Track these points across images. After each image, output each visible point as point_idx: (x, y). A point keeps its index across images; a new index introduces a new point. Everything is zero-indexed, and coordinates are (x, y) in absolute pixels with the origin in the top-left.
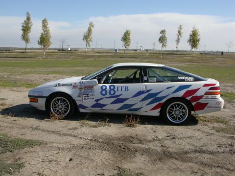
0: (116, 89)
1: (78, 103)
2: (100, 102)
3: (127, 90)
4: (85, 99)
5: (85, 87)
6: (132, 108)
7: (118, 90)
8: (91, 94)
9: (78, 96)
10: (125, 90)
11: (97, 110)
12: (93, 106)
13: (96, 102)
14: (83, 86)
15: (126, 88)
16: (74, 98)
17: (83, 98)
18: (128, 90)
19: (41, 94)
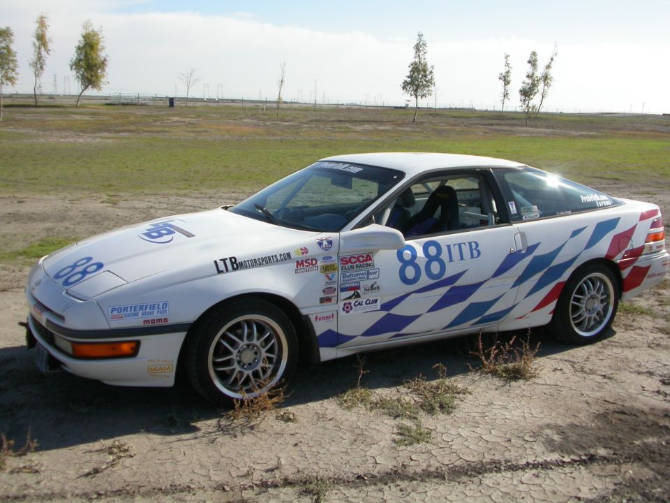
0: (444, 256)
1: (320, 328)
2: (396, 311)
3: (475, 253)
4: (347, 308)
5: (345, 261)
6: (487, 313)
7: (451, 260)
8: (368, 283)
9: (322, 300)
10: (472, 256)
11: (385, 340)
12: (373, 331)
13: (384, 313)
14: (335, 258)
15: (474, 246)
16: (304, 312)
17: (341, 304)
18: (479, 253)
19: (156, 315)
